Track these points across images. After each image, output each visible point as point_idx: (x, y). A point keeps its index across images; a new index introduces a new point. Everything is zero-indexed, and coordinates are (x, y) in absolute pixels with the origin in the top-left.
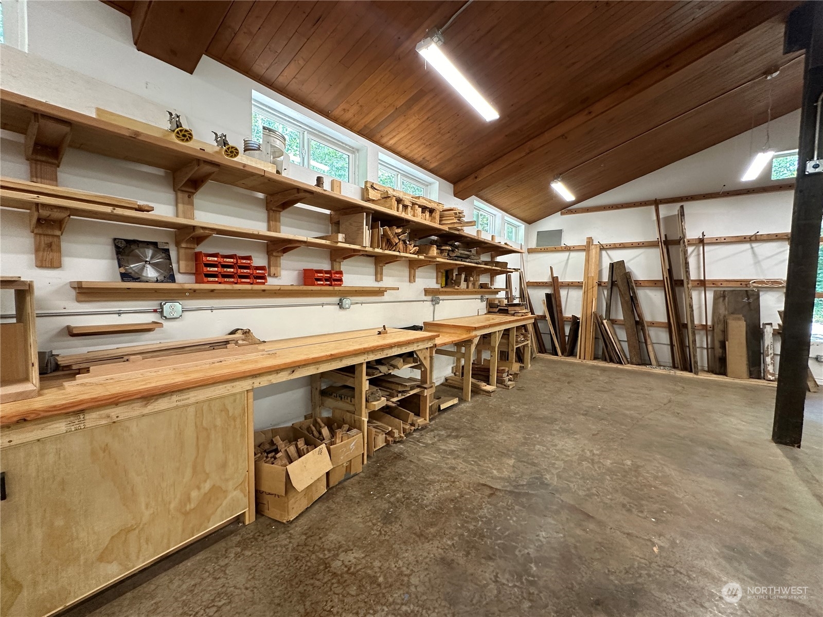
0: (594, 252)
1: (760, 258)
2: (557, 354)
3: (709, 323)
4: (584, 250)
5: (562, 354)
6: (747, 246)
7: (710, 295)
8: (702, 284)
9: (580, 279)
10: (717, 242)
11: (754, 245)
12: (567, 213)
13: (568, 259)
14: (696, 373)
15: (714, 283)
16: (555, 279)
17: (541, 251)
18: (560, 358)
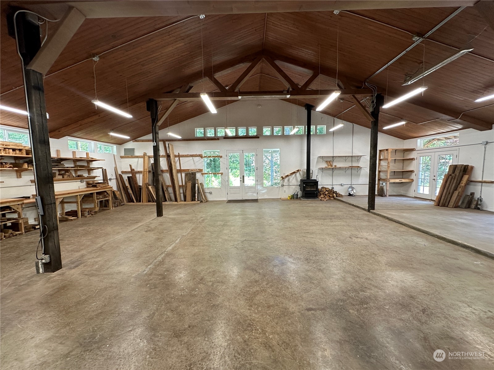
0: (146, 158)
1: (195, 162)
2: (134, 202)
3: (184, 184)
4: (142, 157)
5: (137, 202)
6: (191, 158)
7: (183, 175)
8: (180, 171)
9: (142, 170)
10: (183, 156)
11: (193, 158)
12: (135, 141)
13: (138, 161)
14: (178, 202)
15: (184, 171)
16: (132, 170)
17: (126, 157)
18: (135, 203)
